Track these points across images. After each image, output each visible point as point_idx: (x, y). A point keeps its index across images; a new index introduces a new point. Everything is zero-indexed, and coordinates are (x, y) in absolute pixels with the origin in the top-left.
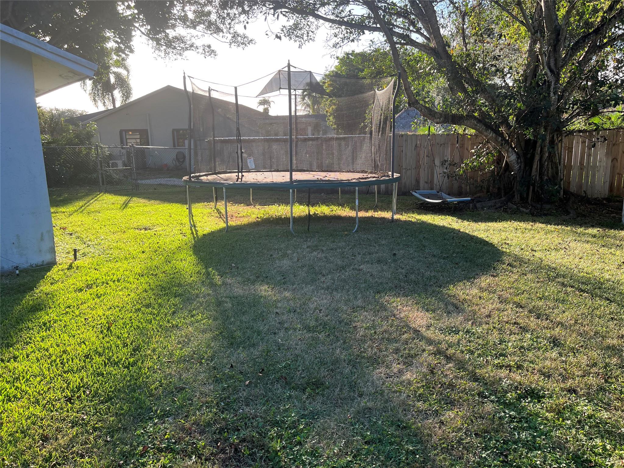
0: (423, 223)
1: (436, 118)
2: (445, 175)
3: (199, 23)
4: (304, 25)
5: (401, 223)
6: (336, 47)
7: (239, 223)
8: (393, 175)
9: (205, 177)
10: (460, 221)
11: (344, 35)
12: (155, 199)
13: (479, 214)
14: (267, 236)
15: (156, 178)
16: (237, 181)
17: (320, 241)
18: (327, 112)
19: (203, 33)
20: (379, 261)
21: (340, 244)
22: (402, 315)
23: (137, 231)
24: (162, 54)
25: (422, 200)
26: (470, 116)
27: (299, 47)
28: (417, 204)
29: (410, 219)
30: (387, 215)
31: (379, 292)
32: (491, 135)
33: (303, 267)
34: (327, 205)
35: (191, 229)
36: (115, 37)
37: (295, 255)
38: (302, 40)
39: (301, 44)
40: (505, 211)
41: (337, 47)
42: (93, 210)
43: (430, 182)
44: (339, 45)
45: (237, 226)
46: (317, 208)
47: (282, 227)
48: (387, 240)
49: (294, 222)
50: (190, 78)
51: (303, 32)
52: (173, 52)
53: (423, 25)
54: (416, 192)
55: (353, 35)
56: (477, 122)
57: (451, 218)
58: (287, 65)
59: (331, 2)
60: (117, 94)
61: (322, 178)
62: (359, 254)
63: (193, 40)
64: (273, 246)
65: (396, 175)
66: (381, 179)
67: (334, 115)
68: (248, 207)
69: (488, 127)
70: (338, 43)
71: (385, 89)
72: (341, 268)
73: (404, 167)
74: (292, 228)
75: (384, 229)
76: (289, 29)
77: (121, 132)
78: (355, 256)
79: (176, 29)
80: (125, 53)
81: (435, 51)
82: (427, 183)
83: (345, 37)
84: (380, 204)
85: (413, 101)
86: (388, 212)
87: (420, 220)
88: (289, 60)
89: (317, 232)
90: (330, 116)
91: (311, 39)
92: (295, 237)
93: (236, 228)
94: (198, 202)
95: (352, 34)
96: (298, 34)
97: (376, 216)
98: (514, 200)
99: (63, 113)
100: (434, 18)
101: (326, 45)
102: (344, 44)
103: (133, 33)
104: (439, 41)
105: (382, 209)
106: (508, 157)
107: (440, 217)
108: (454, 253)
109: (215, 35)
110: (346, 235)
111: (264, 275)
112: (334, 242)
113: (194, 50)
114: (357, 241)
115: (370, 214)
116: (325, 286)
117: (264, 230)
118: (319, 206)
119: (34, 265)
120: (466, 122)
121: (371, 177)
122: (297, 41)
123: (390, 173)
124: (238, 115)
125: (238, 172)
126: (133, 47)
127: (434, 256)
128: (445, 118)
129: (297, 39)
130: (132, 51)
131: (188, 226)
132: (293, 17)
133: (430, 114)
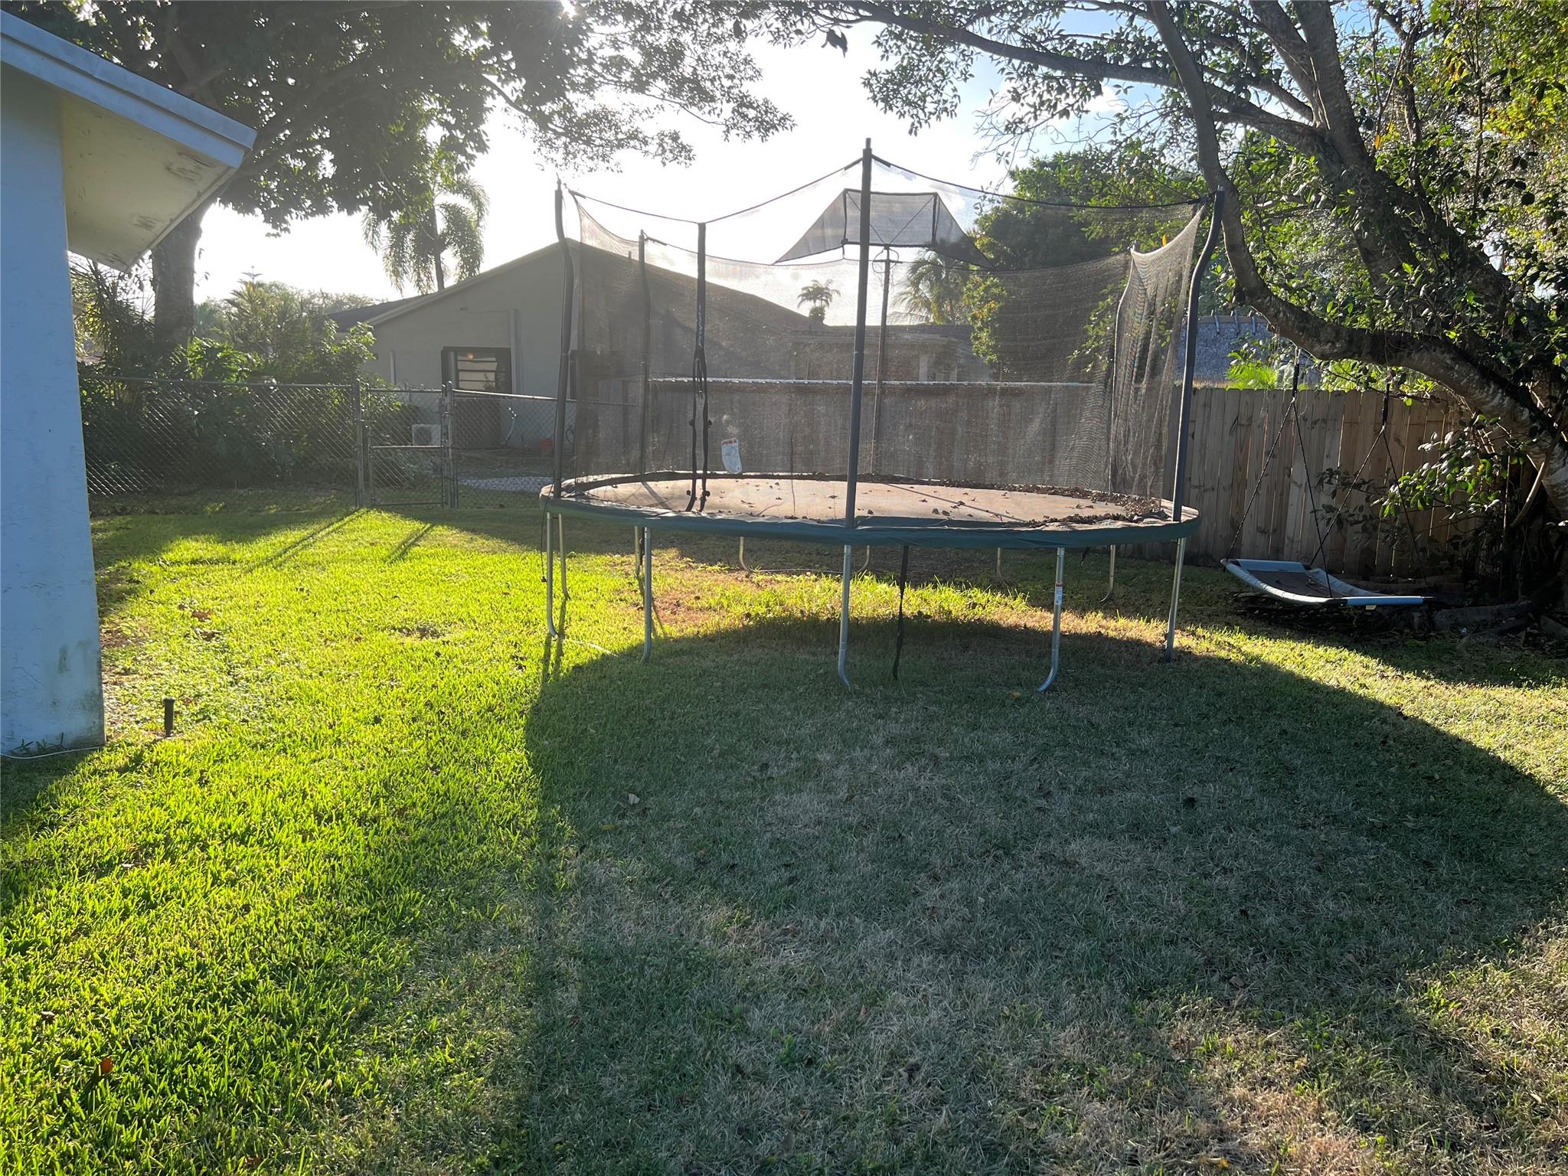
0: (1268, 672)
1: (1319, 342)
2: (1328, 516)
3: (654, 76)
4: (929, 69)
5: (1195, 666)
6: (1014, 132)
7: (690, 630)
8: (1177, 513)
9: (609, 488)
10: (1390, 672)
11: (1041, 96)
12: (491, 533)
13: (1450, 650)
14: (765, 686)
15: (519, 475)
16: (689, 509)
17: (932, 718)
18: (974, 318)
19: (660, 102)
20: (1137, 829)
21: (996, 739)
22: (1255, 1141)
23: (396, 639)
24: (559, 156)
25: (1255, 589)
26: (1433, 340)
27: (910, 132)
28: (1237, 600)
29: (1223, 654)
30: (1149, 631)
31: (1146, 992)
32: (1496, 401)
33: (864, 828)
34: (958, 585)
35: (548, 645)
36: (443, 111)
37: (840, 772)
38: (920, 111)
39: (917, 124)
40: (1533, 643)
41: (1018, 131)
42: (310, 561)
43: (1275, 531)
44: (1023, 126)
45: (682, 639)
46: (927, 592)
47: (814, 654)
48: (1157, 734)
49: (851, 639)
50: (577, 197)
51: (923, 89)
52: (585, 152)
53: (1288, 62)
54: (1238, 564)
55: (1068, 96)
56: (1453, 359)
57: (1359, 658)
58: (861, 156)
59: (1009, 3)
60: (450, 259)
61: (947, 506)
62: (1063, 787)
63: (638, 123)
64: (776, 727)
65: (1189, 513)
66: (1141, 525)
67: (993, 327)
68: (730, 578)
69: (1490, 375)
70: (1021, 121)
71: (1166, 246)
72: (997, 847)
73: (1195, 482)
74: (846, 662)
75: (1143, 685)
76: (887, 81)
77: (445, 353)
78: (1048, 795)
79: (597, 94)
80: (465, 154)
81: (1322, 139)
82: (1263, 532)
83: (1042, 103)
84: (1121, 591)
85: (1253, 284)
86: (1148, 621)
87: (1257, 658)
88: (868, 141)
89: (922, 684)
90: (980, 329)
91: (946, 109)
92: (849, 695)
93: (678, 647)
94: (600, 552)
95: (1064, 95)
96: (910, 96)
97: (1112, 634)
98: (1559, 609)
99: (339, 303)
100: (1329, 39)
101: (986, 126)
102: (1038, 122)
103: (489, 102)
104: (1340, 107)
105: (1132, 610)
106: (1548, 472)
107: (1321, 650)
108: (1403, 809)
109: (694, 109)
110: (1018, 699)
111: (725, 857)
112: (975, 727)
113: (638, 147)
114: (1055, 728)
115: (1092, 623)
116: (936, 930)
117: (756, 664)
118: (935, 587)
119: (33, 747)
120: (1416, 356)
121: (1107, 517)
122: (907, 115)
123: (1168, 505)
124: (703, 311)
125: (694, 477)
126: (484, 138)
127: (1334, 820)
128: (1350, 342)
129: (906, 108)
130: (482, 147)
131: (543, 630)
132: (898, 47)
133: (1303, 329)
